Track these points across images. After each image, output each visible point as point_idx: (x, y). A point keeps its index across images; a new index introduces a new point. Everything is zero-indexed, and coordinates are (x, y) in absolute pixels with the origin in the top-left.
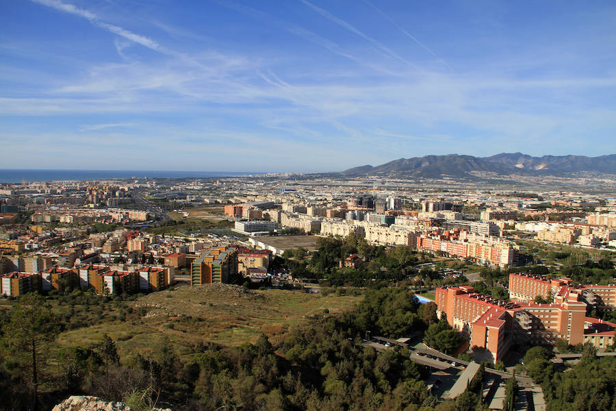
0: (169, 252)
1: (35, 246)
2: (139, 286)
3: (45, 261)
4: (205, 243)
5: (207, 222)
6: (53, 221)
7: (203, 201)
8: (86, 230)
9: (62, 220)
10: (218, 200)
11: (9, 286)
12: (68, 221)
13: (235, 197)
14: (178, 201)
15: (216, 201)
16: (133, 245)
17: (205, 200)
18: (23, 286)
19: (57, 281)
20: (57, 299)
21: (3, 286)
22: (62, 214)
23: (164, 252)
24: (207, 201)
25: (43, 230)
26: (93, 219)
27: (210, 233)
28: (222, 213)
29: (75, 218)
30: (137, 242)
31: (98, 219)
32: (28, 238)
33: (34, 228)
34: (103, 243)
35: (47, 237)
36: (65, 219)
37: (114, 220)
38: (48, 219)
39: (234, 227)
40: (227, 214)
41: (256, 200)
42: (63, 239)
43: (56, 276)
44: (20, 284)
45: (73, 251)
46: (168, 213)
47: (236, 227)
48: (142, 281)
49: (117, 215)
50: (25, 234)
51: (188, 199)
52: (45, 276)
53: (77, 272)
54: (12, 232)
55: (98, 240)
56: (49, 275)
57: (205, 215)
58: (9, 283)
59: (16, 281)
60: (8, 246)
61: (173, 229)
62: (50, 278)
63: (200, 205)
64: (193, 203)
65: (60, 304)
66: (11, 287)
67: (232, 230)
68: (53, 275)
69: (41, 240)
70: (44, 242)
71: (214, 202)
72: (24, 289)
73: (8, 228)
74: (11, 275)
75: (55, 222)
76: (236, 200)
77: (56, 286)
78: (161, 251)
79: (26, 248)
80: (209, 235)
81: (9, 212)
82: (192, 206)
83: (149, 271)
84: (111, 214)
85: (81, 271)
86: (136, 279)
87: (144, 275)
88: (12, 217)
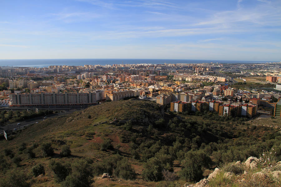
0: (248, 97)
1: (179, 90)
2: (241, 114)
3: (190, 97)
4: (265, 94)
5: (258, 84)
6: (183, 80)
7: (249, 74)
8: (200, 85)
9: (187, 80)
10: (258, 74)
11: (177, 107)
12: (189, 80)
13: (267, 73)
14: (237, 74)
15: (257, 75)
16: (227, 93)
17: (251, 74)
18: (184, 108)
19: (199, 107)
20: (201, 116)
21: (175, 107)
22: (186, 77)
23: (245, 97)
24: (252, 74)
25: (180, 83)
26: (200, 80)
27: (263, 89)
28: (264, 80)
29: (193, 79)
30: (229, 91)
31: (203, 80)
32: (176, 86)
33: (176, 82)
34: (212, 91)
35: (184, 87)
36: (188, 79)
37: (211, 81)
38: (180, 79)
39: (275, 87)
40: (268, 81)
41: (279, 74)
42: (191, 88)
43: (199, 105)
44: (182, 107)
45: (200, 93)
46: (234, 79)
47: (276, 87)
48: (243, 111)
49: (212, 78)
50: (174, 85)
51: (242, 73)
52: (193, 104)
53: (208, 103)
54: (169, 83)
55: (209, 89)
56: (195, 103)
57: (255, 81)
58: (177, 106)
59: (181, 105)
60: (169, 89)
61: (242, 86)
62: (196, 105)
63: (249, 76)
64: (246, 75)
65: (203, 119)
66: (178, 108)
67: (274, 88)
68: (197, 104)
69: (182, 87)
70: (183, 89)
71: (256, 75)
72: (184, 109)
73: (166, 82)
74: (178, 102)
75: (184, 81)
76: (268, 74)
77: (199, 109)
78: (244, 97)
79: (176, 91)
80: (263, 91)
81: (163, 75)
82: (245, 76)
83: (247, 106)
84: (208, 78)
85: (210, 103)
86: (239, 110)
87: (244, 108)
88: (165, 77)
